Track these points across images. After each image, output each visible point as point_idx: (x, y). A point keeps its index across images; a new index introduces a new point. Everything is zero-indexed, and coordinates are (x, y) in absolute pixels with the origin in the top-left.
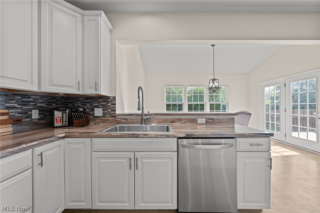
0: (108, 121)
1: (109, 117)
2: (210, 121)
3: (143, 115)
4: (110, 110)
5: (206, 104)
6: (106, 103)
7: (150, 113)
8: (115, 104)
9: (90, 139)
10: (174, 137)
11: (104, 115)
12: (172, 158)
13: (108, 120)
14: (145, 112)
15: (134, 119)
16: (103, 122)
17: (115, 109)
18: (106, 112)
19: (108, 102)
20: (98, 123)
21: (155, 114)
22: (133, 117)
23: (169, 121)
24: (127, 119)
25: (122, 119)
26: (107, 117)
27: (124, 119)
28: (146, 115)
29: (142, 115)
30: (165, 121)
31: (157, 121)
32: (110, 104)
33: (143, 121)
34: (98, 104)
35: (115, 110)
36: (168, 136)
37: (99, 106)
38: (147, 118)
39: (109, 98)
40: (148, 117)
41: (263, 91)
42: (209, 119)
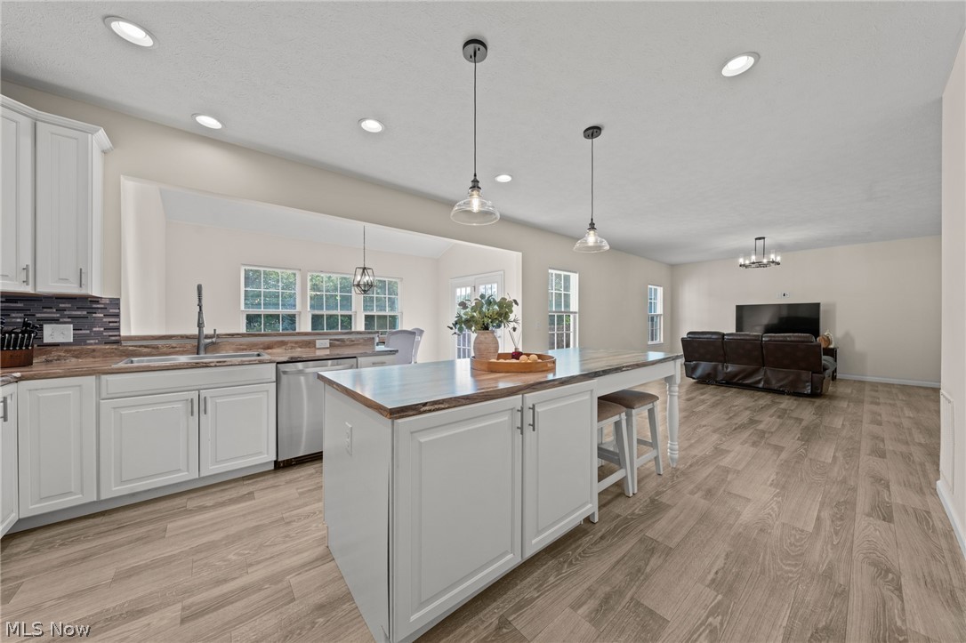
0: (95, 353)
1: (95, 344)
2: (337, 343)
3: (202, 337)
4: (102, 329)
5: (355, 315)
6: (85, 313)
7: (217, 333)
8: (118, 315)
9: (92, 379)
10: (271, 362)
11: (79, 340)
12: (267, 391)
13: (94, 350)
14: (207, 330)
15: (174, 345)
16: (77, 357)
17: (119, 326)
18: (88, 332)
19: (92, 311)
20: (59, 360)
21: (229, 335)
22: (173, 343)
23: (261, 346)
24: (156, 348)
25: (140, 346)
26: (91, 344)
27: (145, 347)
28: (207, 337)
29: (198, 337)
30: (251, 347)
31: (234, 346)
32: (102, 315)
33: (202, 348)
34: (58, 315)
35: (118, 329)
36: (261, 362)
37: (61, 320)
38: (213, 343)
39: (97, 302)
40: (214, 340)
41: (455, 293)
42: (335, 340)
